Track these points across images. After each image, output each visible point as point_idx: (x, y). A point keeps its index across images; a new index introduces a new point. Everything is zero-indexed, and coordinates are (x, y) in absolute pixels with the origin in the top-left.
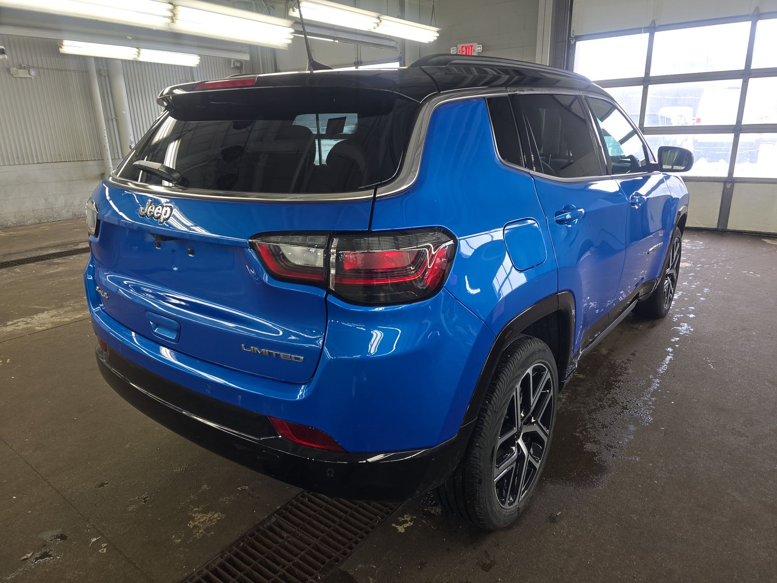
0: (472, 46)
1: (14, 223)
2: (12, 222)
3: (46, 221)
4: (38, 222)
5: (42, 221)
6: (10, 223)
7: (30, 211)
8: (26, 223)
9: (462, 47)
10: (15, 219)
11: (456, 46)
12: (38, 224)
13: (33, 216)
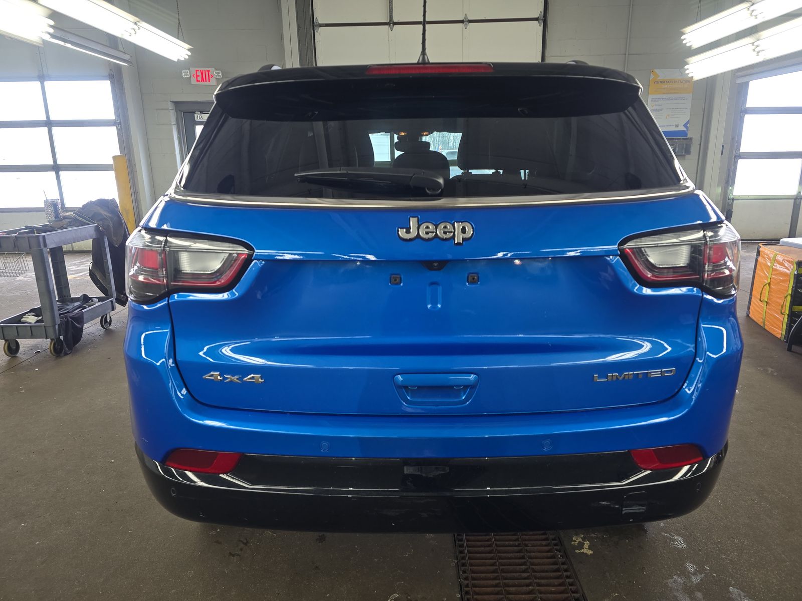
0: (208, 71)
9: (197, 71)
11: (189, 69)
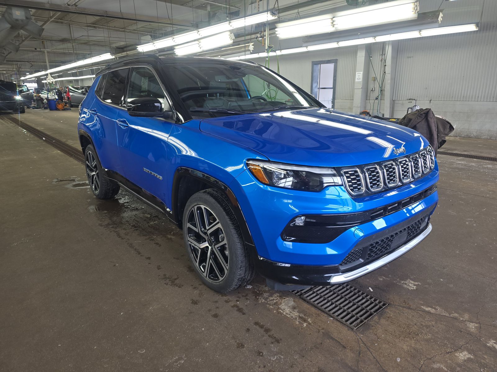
1: (475, 136)
2: (473, 135)
3: (494, 139)
4: (489, 138)
5: (492, 138)
6: (472, 135)
7: (487, 131)
8: (481, 137)
10: (476, 133)
12: (489, 139)
13: (488, 134)
